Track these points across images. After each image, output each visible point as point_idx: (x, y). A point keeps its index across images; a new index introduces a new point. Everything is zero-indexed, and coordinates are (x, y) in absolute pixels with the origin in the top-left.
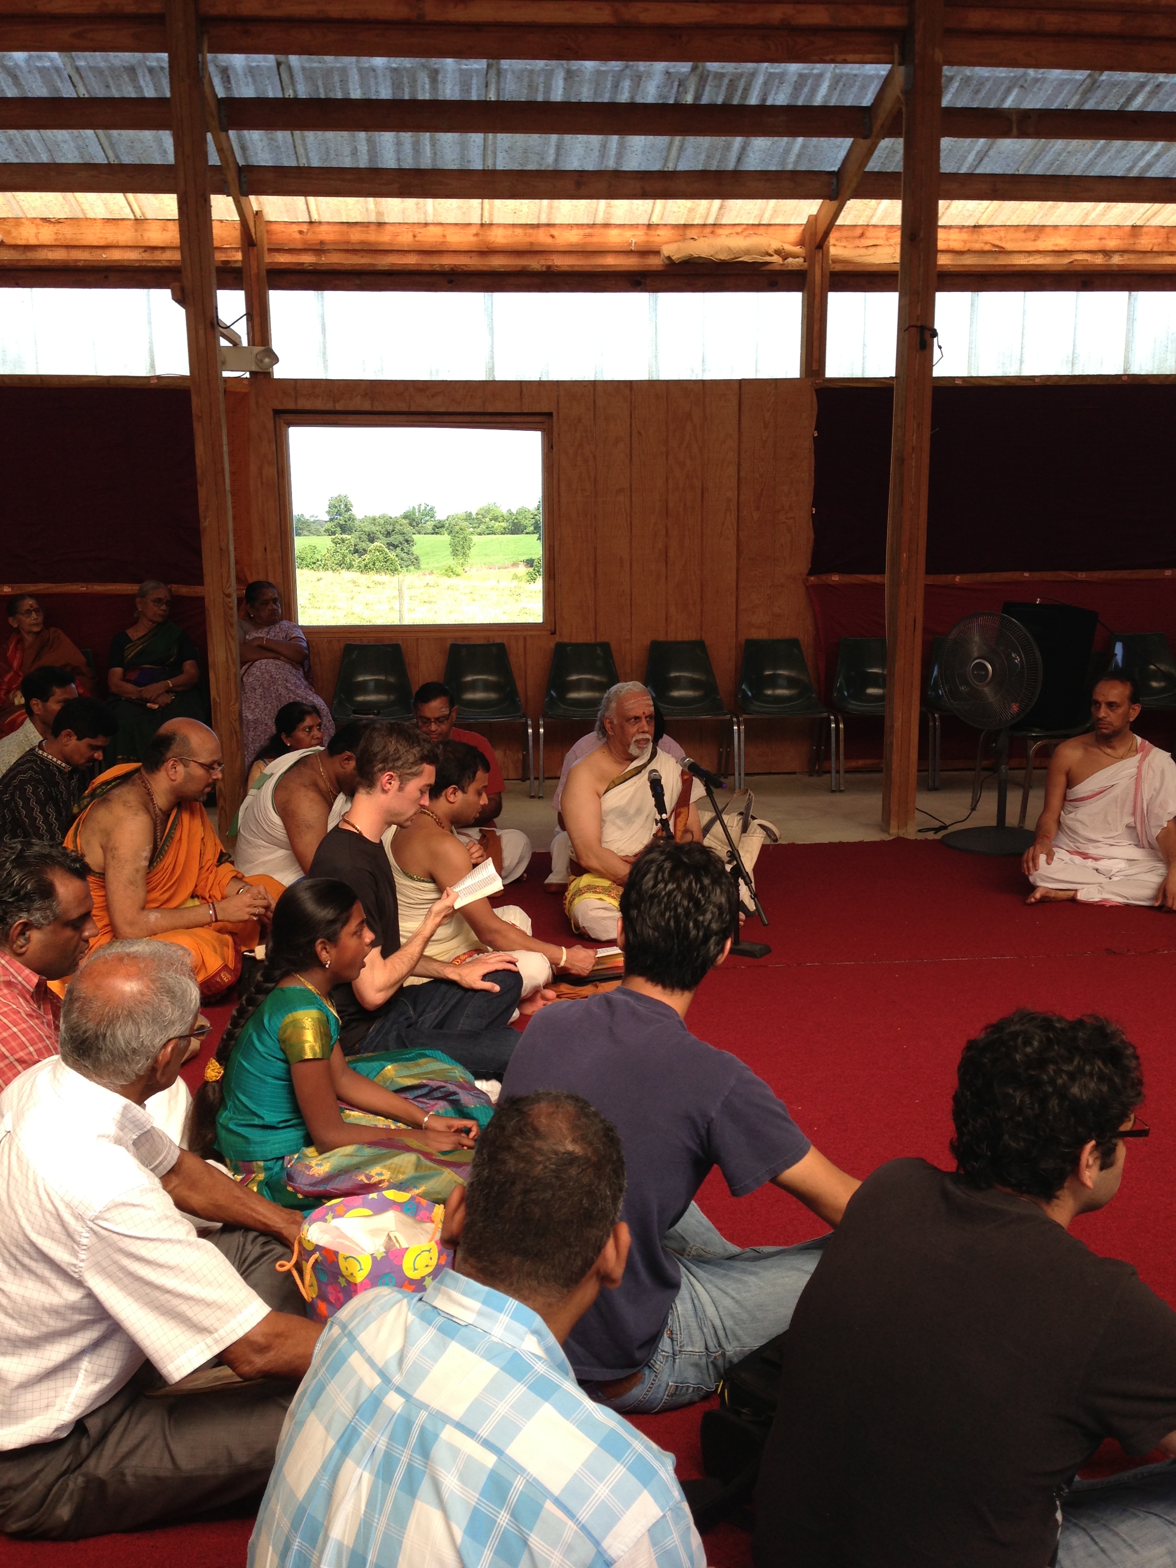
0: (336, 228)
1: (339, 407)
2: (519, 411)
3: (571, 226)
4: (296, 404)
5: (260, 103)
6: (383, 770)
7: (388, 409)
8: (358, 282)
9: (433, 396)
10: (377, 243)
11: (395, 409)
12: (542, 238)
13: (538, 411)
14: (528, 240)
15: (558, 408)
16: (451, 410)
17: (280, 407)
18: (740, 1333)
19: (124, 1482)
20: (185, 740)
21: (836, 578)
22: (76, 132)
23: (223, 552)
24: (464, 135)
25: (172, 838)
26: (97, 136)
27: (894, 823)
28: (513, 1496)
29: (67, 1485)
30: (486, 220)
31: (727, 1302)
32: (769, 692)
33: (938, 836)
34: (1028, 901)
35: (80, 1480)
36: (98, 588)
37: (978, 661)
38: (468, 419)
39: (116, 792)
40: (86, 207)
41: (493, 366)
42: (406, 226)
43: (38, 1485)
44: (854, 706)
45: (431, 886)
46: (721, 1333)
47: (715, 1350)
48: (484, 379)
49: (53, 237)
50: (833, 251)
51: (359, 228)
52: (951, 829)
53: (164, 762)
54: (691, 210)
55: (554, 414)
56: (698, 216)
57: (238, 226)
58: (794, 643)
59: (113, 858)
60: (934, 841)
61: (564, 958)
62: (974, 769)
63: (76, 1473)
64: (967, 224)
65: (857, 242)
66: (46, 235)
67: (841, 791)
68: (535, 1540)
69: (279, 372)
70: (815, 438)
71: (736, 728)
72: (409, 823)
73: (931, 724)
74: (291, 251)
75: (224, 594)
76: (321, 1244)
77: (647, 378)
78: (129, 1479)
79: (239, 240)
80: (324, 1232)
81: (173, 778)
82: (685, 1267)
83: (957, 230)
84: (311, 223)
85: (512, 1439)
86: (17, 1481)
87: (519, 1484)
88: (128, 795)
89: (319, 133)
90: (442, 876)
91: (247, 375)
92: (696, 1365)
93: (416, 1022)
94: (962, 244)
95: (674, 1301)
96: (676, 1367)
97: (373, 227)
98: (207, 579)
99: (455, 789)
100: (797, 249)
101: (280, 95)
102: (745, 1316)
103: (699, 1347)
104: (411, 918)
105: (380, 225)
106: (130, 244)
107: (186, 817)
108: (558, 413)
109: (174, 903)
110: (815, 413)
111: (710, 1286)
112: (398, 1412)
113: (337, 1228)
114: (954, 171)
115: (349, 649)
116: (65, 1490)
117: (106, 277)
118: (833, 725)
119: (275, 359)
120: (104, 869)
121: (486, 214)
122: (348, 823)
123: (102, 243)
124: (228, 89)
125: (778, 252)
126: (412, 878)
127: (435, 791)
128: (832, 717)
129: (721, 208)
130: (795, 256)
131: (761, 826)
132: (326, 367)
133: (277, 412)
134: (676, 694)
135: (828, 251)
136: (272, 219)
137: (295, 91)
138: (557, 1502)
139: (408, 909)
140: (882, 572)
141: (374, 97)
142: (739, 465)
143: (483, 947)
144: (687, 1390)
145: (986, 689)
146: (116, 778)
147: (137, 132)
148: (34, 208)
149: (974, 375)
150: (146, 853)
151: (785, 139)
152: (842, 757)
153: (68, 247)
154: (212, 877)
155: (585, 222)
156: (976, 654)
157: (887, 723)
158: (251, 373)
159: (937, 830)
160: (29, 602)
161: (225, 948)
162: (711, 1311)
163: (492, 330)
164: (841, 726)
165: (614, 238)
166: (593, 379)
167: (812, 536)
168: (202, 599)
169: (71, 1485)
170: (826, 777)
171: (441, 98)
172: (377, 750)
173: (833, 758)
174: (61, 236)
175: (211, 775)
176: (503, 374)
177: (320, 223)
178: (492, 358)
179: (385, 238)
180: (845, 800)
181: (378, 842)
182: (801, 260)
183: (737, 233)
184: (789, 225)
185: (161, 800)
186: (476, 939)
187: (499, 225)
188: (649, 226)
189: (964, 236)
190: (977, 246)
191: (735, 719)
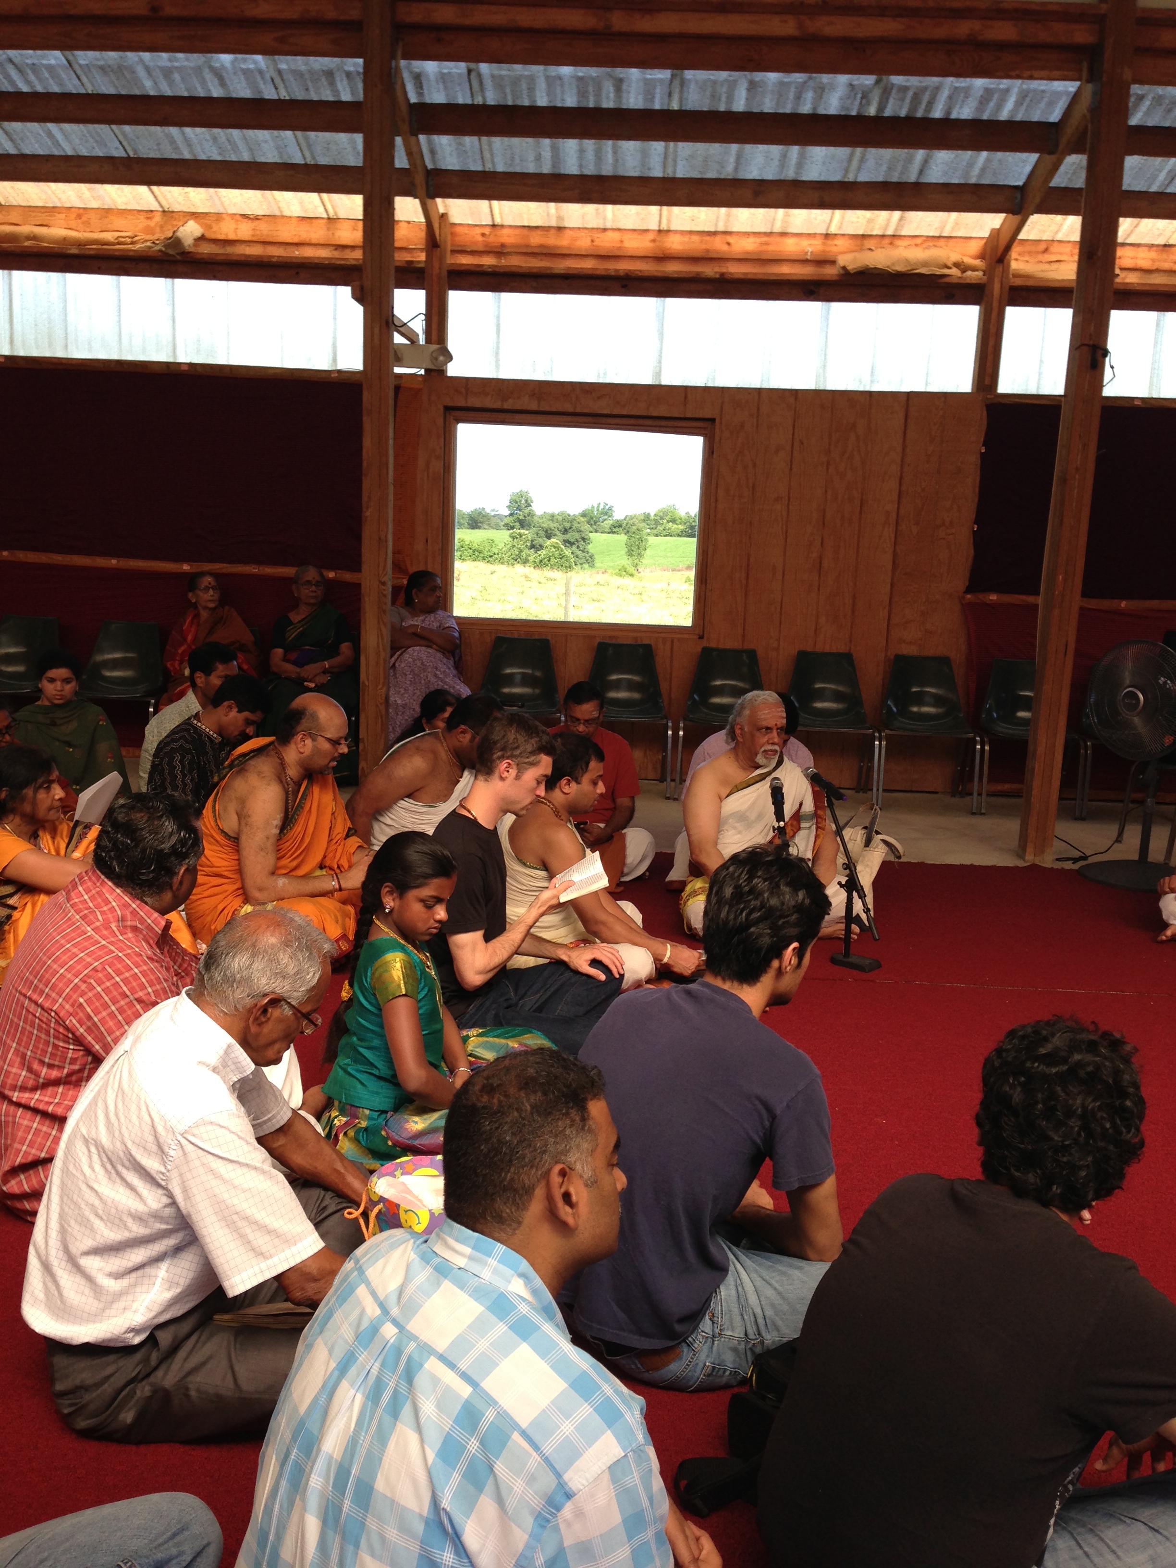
0: (517, 232)
1: (506, 406)
2: (682, 416)
3: (747, 234)
4: (466, 399)
5: (451, 108)
6: (502, 758)
7: (554, 409)
8: (535, 284)
9: (599, 398)
10: (556, 247)
11: (561, 410)
12: (718, 245)
13: (701, 416)
14: (704, 246)
15: (721, 415)
16: (615, 412)
17: (450, 404)
18: (779, 1323)
19: (187, 1396)
20: (314, 717)
21: (993, 597)
22: (276, 132)
23: (382, 542)
24: (646, 143)
25: (302, 808)
26: (296, 137)
27: (1030, 849)
28: (484, 1425)
29: (135, 1393)
30: (664, 227)
31: (769, 1292)
32: (915, 709)
33: (1076, 866)
34: (1159, 938)
35: (147, 1388)
36: (269, 570)
37: (1130, 689)
38: (632, 421)
39: (252, 762)
40: (282, 205)
41: (660, 371)
42: (585, 231)
43: (108, 1389)
44: (1003, 729)
45: (543, 873)
46: (761, 1321)
47: (754, 1337)
48: (650, 383)
49: (251, 233)
50: (1014, 265)
51: (539, 232)
52: (1091, 860)
53: (294, 735)
54: (870, 221)
55: (717, 421)
56: (877, 226)
57: (424, 227)
58: (945, 661)
59: (246, 824)
60: (1071, 870)
61: (668, 954)
62: (1122, 801)
63: (144, 1383)
64: (1156, 243)
65: (1040, 257)
66: (244, 231)
67: (981, 814)
68: (500, 1467)
69: (453, 370)
70: (981, 453)
71: (877, 743)
72: (524, 812)
73: (1082, 751)
74: (473, 253)
75: (380, 582)
76: (386, 1196)
77: (813, 388)
78: (193, 1393)
79: (424, 241)
80: (391, 1186)
81: (302, 750)
82: (734, 1255)
83: (1146, 249)
84: (494, 226)
85: (488, 1374)
86: (89, 1382)
87: (490, 1415)
88: (265, 766)
89: (506, 139)
90: (554, 863)
91: (422, 372)
92: (735, 1350)
93: (516, 1005)
94: (1151, 262)
95: (719, 1287)
96: (715, 1349)
97: (553, 232)
98: (365, 567)
99: (569, 780)
100: (978, 263)
101: (469, 101)
102: (785, 1308)
103: (739, 1333)
104: (519, 903)
105: (560, 229)
106: (322, 242)
107: (316, 790)
108: (721, 419)
109: (301, 872)
110: (984, 427)
111: (755, 1275)
112: (392, 1341)
113: (403, 1183)
114: (1144, 189)
115: (500, 641)
116: (132, 1397)
117: (297, 273)
118: (978, 747)
119: (450, 358)
120: (238, 834)
121: (664, 221)
122: (465, 808)
123: (296, 240)
124: (420, 94)
125: (957, 265)
126: (525, 864)
127: (551, 782)
128: (978, 739)
129: (901, 219)
130: (974, 269)
131: (885, 842)
132: (497, 366)
133: (448, 409)
134: (819, 705)
135: (1009, 266)
136: (457, 221)
137: (484, 98)
138: (524, 1434)
139: (517, 894)
140: (1037, 593)
141: (559, 105)
142: (901, 478)
143: (591, 937)
144: (724, 1372)
145: (1136, 720)
146: (252, 751)
147: (334, 134)
148: (235, 205)
149: (1155, 396)
150: (277, 821)
151: (969, 153)
152: (985, 779)
153: (265, 243)
154: (340, 849)
155: (763, 230)
156: (1128, 682)
157: (1031, 748)
158: (426, 370)
159: (1075, 860)
160: (209, 579)
161: (347, 920)
162: (753, 1299)
163: (661, 335)
164: (987, 748)
165: (790, 246)
166: (759, 386)
167: (972, 553)
168: (359, 585)
169: (138, 1393)
170: (969, 798)
171: (624, 107)
172: (497, 738)
173: (976, 779)
174: (258, 233)
175: (337, 750)
176: (671, 378)
177: (502, 226)
178: (660, 362)
179: (564, 242)
180: (985, 823)
181: (492, 828)
182: (980, 274)
183: (916, 245)
184: (971, 238)
185: (293, 772)
186: (583, 929)
187: (676, 232)
188: (827, 236)
189: (1153, 254)
190: (1166, 266)
191: (877, 734)
